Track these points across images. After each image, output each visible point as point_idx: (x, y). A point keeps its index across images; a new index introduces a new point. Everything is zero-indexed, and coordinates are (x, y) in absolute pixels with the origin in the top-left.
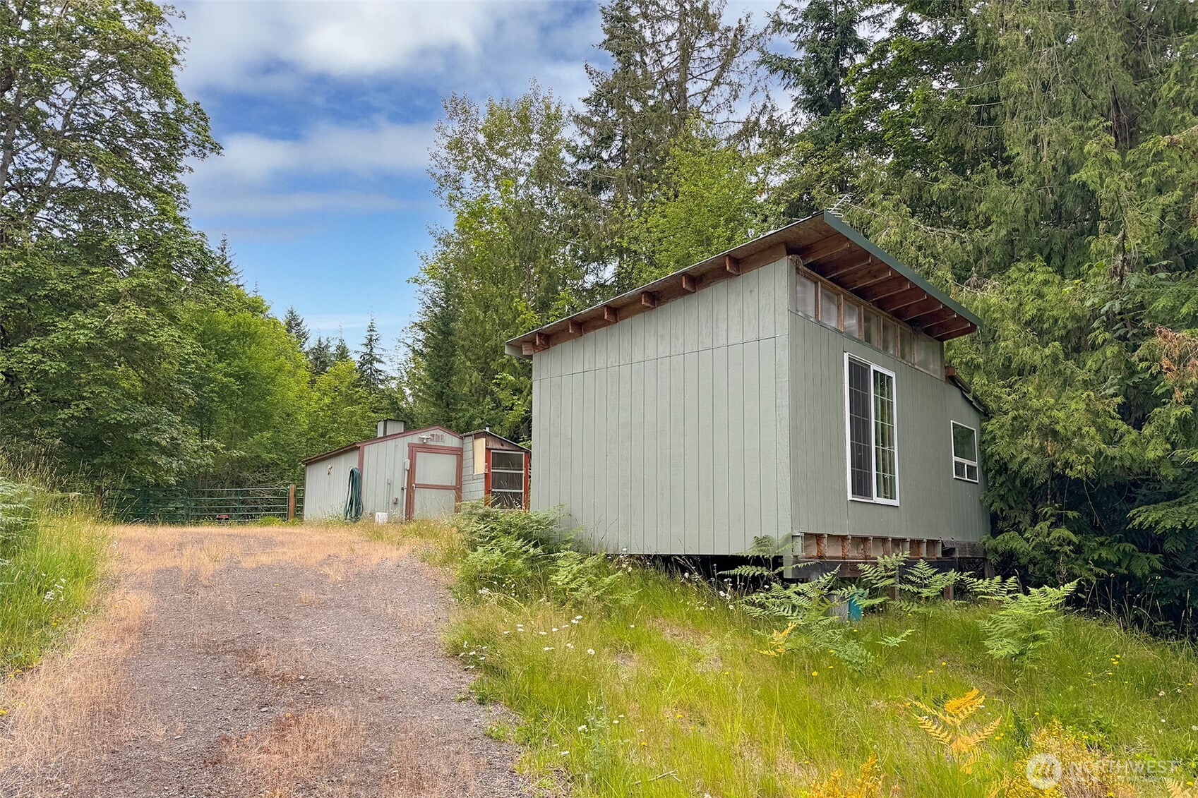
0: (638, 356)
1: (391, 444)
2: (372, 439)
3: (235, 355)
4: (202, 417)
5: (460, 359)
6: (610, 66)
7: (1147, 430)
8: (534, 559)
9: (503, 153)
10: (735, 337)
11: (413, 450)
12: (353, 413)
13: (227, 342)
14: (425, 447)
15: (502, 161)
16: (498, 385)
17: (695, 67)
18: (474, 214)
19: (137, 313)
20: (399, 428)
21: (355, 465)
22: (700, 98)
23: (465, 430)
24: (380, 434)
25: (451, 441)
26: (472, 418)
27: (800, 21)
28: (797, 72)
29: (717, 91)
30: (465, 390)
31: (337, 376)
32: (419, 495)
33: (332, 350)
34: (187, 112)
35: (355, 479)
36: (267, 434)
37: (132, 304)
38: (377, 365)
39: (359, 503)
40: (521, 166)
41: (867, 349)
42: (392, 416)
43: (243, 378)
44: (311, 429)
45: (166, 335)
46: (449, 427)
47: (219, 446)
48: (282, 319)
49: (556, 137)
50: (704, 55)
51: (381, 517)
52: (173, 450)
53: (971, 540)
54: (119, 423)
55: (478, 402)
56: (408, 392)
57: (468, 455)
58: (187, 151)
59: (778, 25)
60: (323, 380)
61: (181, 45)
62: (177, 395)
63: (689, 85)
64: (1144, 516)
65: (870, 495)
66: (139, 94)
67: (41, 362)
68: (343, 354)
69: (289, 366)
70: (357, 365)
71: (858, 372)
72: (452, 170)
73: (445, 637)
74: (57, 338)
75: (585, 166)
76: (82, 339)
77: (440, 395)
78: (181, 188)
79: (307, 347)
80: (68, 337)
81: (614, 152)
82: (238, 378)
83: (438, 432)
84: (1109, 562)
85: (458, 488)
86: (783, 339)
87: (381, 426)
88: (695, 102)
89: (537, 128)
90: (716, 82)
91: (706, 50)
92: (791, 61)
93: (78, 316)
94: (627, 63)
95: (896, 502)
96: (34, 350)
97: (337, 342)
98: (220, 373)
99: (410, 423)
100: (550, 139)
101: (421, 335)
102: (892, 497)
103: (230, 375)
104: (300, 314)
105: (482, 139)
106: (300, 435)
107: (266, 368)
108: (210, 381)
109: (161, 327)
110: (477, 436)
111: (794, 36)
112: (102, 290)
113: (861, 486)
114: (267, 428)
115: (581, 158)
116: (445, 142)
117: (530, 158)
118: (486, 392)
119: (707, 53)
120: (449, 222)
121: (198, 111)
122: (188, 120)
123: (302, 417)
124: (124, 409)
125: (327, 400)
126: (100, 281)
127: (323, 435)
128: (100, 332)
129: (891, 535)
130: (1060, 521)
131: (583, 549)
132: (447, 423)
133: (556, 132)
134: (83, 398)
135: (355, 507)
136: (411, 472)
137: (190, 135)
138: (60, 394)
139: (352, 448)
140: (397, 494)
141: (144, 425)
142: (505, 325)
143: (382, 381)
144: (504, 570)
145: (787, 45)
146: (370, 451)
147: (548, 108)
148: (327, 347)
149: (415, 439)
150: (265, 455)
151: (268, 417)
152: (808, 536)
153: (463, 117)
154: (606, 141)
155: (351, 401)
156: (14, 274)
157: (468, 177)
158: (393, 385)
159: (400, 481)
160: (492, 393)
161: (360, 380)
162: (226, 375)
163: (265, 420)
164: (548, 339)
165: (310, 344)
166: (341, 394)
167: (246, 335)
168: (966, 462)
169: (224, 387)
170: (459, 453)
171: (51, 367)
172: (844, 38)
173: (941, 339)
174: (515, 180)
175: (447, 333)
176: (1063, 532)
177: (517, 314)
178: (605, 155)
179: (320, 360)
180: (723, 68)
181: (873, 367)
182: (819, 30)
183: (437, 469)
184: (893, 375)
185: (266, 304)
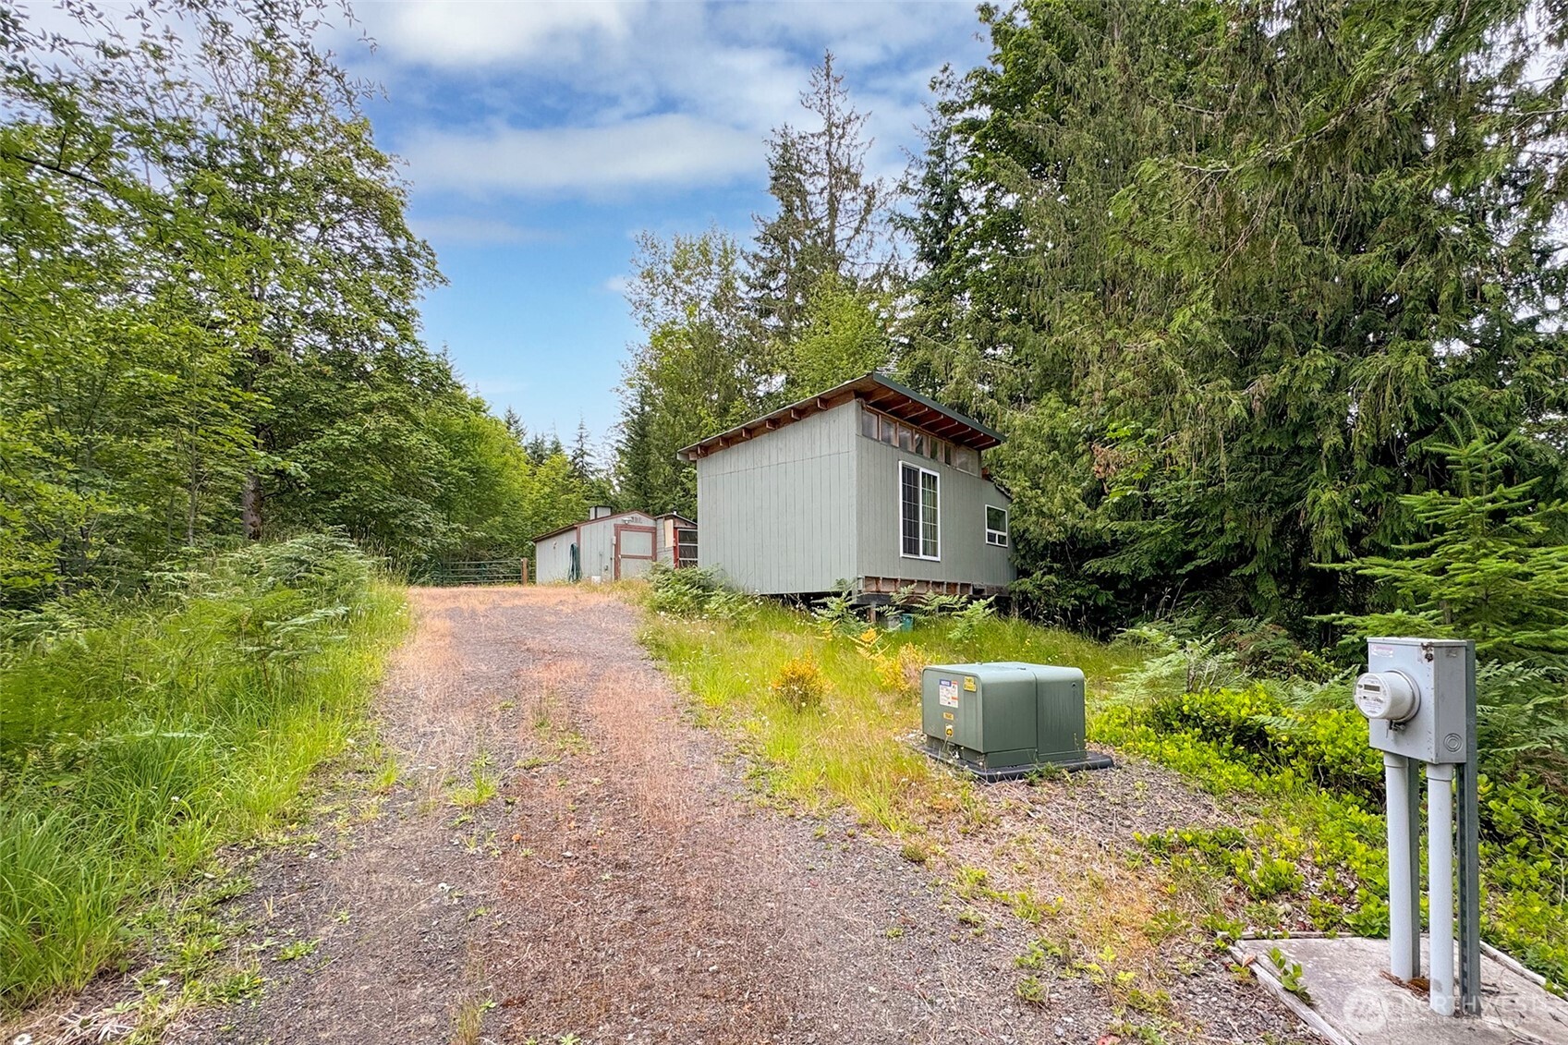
0: (766, 463)
1: (601, 524)
2: (587, 521)
3: (467, 452)
4: (443, 503)
5: (654, 456)
6: (774, 210)
7: (1099, 510)
8: (697, 596)
9: (688, 282)
10: (825, 452)
11: (618, 530)
12: (569, 501)
13: (459, 442)
14: (626, 527)
15: (687, 288)
16: (687, 477)
17: (841, 218)
18: (665, 335)
19: (389, 420)
20: (607, 512)
21: (574, 541)
22: (845, 242)
23: (659, 513)
24: (592, 517)
25: (647, 522)
26: (666, 504)
27: (919, 186)
28: (915, 229)
29: (858, 237)
30: (660, 481)
31: (553, 468)
32: (623, 562)
33: (548, 445)
34: (417, 249)
35: (575, 552)
36: (499, 519)
37: (384, 413)
38: (587, 459)
39: (578, 569)
40: (703, 294)
41: (917, 458)
42: (601, 503)
43: (475, 472)
44: (535, 514)
45: (416, 439)
46: (647, 512)
47: (464, 528)
48: (502, 417)
49: (731, 268)
50: (848, 207)
51: (596, 579)
52: (428, 531)
53: (999, 585)
54: (381, 511)
55: (671, 491)
56: (615, 482)
57: (660, 533)
58: (419, 283)
59: (904, 188)
60: (542, 470)
61: (407, 188)
62: (425, 487)
63: (836, 232)
64: (1092, 565)
65: (918, 554)
66: (373, 232)
67: (312, 462)
68: (557, 449)
69: (513, 461)
70: (570, 459)
71: (910, 474)
72: (645, 295)
73: (635, 637)
74: (324, 442)
75: (757, 294)
76: (346, 444)
77: (639, 486)
78: (413, 313)
79: (525, 442)
80: (333, 442)
81: (781, 283)
82: (471, 472)
83: (636, 515)
84: (1082, 597)
85: (654, 557)
86: (854, 453)
87: (592, 510)
88: (841, 246)
89: (716, 260)
90: (857, 231)
91: (851, 201)
92: (912, 220)
93: (340, 424)
94: (790, 209)
95: (938, 559)
96: (305, 452)
97: (552, 439)
98: (456, 467)
99: (615, 508)
100: (726, 268)
101: (623, 438)
102: (935, 555)
103: (464, 470)
104: (517, 413)
105: (670, 270)
106: (525, 519)
107: (495, 464)
108: (448, 474)
109: (411, 432)
110: (667, 518)
111: (914, 198)
112: (359, 402)
113: (911, 547)
114: (497, 513)
115: (753, 287)
116: (639, 271)
117: (711, 286)
118: (677, 483)
119: (851, 206)
120: (644, 338)
121: (424, 246)
122: (418, 256)
123: (525, 504)
124: (384, 499)
125: (547, 490)
126: (356, 395)
127: (544, 519)
128: (360, 438)
129: (932, 580)
130: (1050, 570)
131: (728, 589)
132: (646, 509)
133: (731, 263)
134: (350, 491)
135: (576, 571)
136: (617, 546)
137: (421, 270)
138: (330, 487)
139: (571, 528)
140: (607, 562)
141: (401, 512)
142: (691, 428)
143: (592, 473)
144: (675, 602)
145: (909, 207)
146: (585, 529)
147: (724, 244)
148: (543, 442)
149: (620, 520)
150: (497, 536)
151: (497, 504)
152: (867, 578)
153: (653, 251)
154: (772, 273)
155: (567, 490)
156: (282, 388)
157: (659, 301)
158: (602, 475)
159: (610, 553)
160: (682, 483)
161: (573, 471)
162: (461, 469)
163: (493, 507)
164: (706, 450)
165: (527, 440)
166: (557, 483)
167: (477, 437)
168: (998, 533)
169: (460, 479)
170: (654, 531)
171: (321, 466)
172: (952, 202)
173: (979, 450)
174: (697, 305)
175: (644, 436)
176: (1052, 577)
177: (701, 419)
178: (773, 285)
179: (538, 456)
180: (863, 220)
181: (922, 470)
182: (933, 195)
183: (636, 543)
184: (937, 475)
185: (487, 404)
